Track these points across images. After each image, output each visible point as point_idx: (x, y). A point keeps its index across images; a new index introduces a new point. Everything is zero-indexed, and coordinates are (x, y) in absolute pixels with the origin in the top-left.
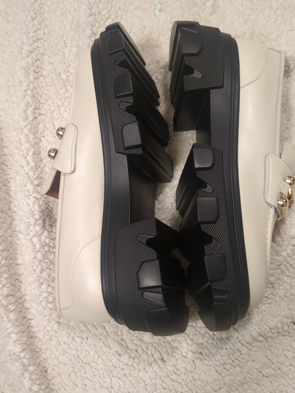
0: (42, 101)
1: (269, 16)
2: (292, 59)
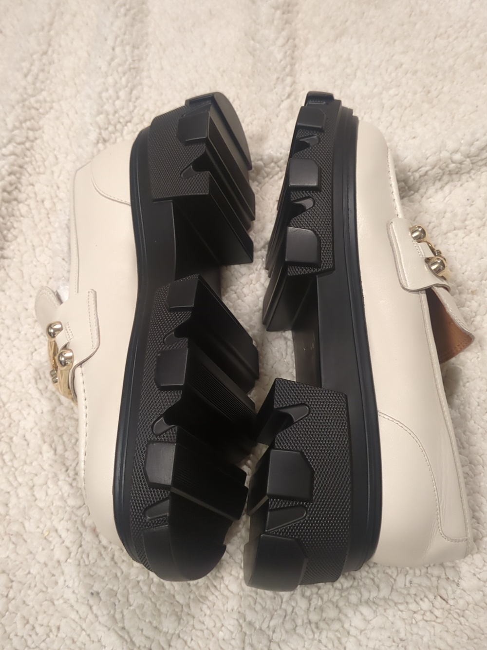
0: (10, 236)
1: (379, 119)
2: (411, 170)
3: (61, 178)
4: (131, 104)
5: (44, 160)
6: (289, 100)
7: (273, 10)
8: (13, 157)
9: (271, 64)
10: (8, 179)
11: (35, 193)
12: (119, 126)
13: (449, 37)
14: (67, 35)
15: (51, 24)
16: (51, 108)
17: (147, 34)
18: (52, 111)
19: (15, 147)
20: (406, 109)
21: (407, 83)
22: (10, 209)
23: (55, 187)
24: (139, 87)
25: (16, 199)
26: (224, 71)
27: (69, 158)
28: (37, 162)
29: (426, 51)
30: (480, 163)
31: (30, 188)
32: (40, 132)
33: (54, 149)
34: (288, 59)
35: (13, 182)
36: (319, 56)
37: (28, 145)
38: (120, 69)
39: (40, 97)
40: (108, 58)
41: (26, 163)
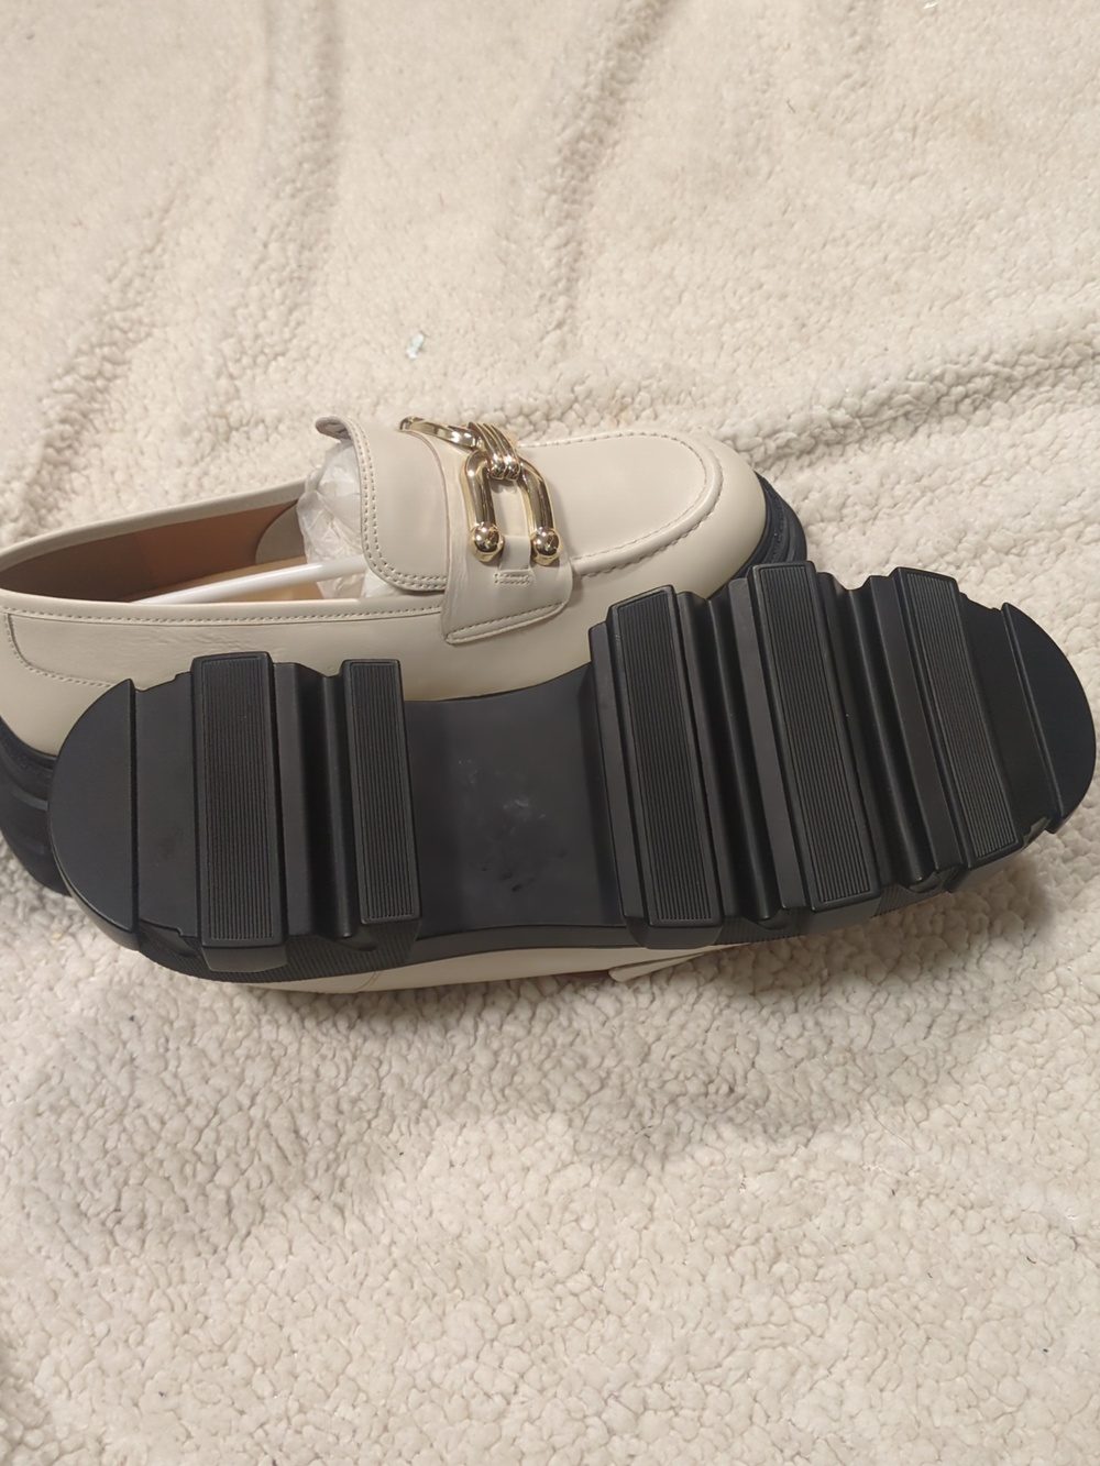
3: (149, 439)
4: (286, 330)
5: (124, 411)
6: (558, 332)
7: (544, 194)
8: (71, 397)
9: (532, 275)
10: (58, 427)
11: (102, 461)
12: (261, 359)
13: (847, 244)
14: (192, 229)
15: (167, 211)
16: (149, 335)
17: (328, 231)
18: (150, 340)
19: (76, 381)
20: (761, 349)
21: (769, 313)
22: (56, 477)
23: (136, 451)
24: (305, 309)
25: (66, 463)
26: (454, 288)
27: (168, 410)
28: (111, 412)
29: (804, 266)
30: (878, 429)
31: (95, 450)
32: (125, 367)
33: (145, 397)
34: (564, 270)
35: (66, 435)
36: (621, 271)
37: (100, 383)
38: (274, 277)
39: (133, 314)
40: (254, 257)
41: (94, 411)
